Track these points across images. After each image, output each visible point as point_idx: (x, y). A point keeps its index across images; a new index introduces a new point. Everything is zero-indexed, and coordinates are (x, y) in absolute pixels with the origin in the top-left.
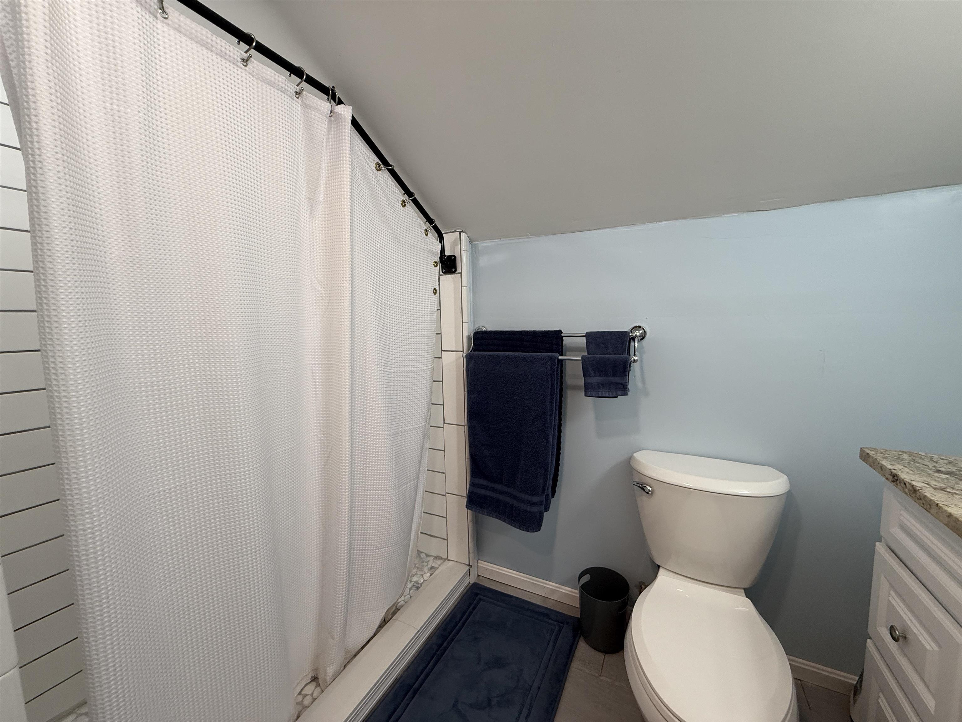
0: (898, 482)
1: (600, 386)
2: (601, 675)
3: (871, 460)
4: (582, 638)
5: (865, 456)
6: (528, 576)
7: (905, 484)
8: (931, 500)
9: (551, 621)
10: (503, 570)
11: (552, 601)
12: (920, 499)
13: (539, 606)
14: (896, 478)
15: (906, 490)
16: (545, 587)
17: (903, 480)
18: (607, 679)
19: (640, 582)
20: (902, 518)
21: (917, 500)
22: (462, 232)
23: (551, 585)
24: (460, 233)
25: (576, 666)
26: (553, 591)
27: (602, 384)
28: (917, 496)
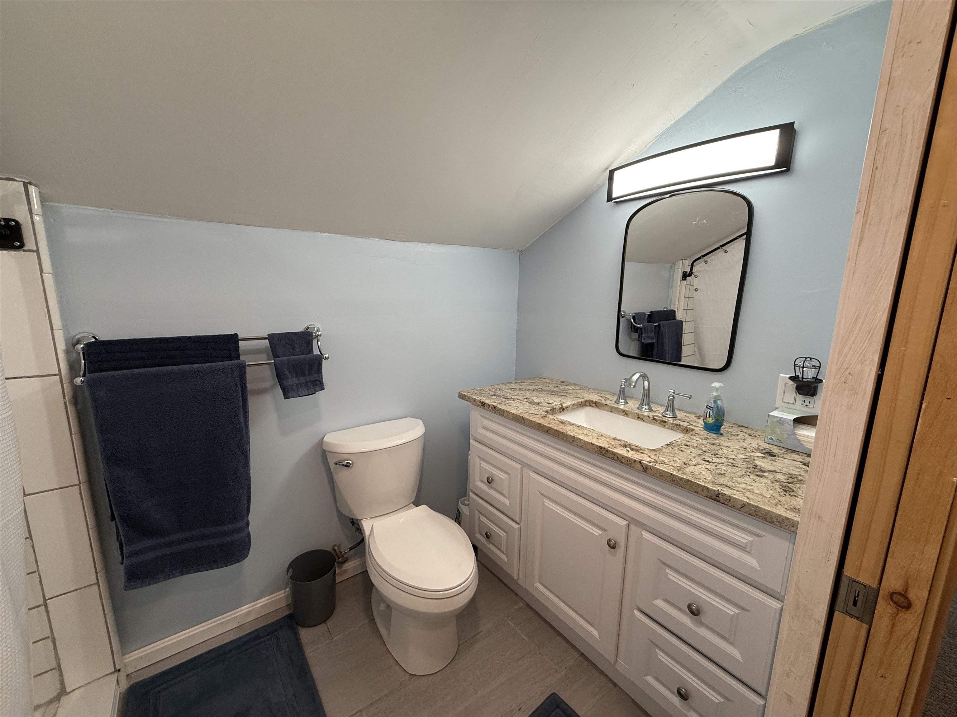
0: (485, 405)
1: (299, 386)
2: (332, 639)
3: (467, 397)
4: (299, 628)
5: (462, 396)
6: (209, 622)
7: (489, 405)
8: (503, 410)
9: (263, 639)
10: (167, 642)
11: (249, 624)
12: (498, 411)
13: (240, 638)
14: (483, 403)
15: (490, 408)
16: (237, 617)
17: (488, 404)
18: (338, 637)
19: (333, 546)
20: (484, 423)
21: (496, 412)
22: (30, 183)
23: (244, 609)
24: (26, 185)
25: (309, 652)
26: (248, 613)
27: (301, 384)
28: (497, 410)
